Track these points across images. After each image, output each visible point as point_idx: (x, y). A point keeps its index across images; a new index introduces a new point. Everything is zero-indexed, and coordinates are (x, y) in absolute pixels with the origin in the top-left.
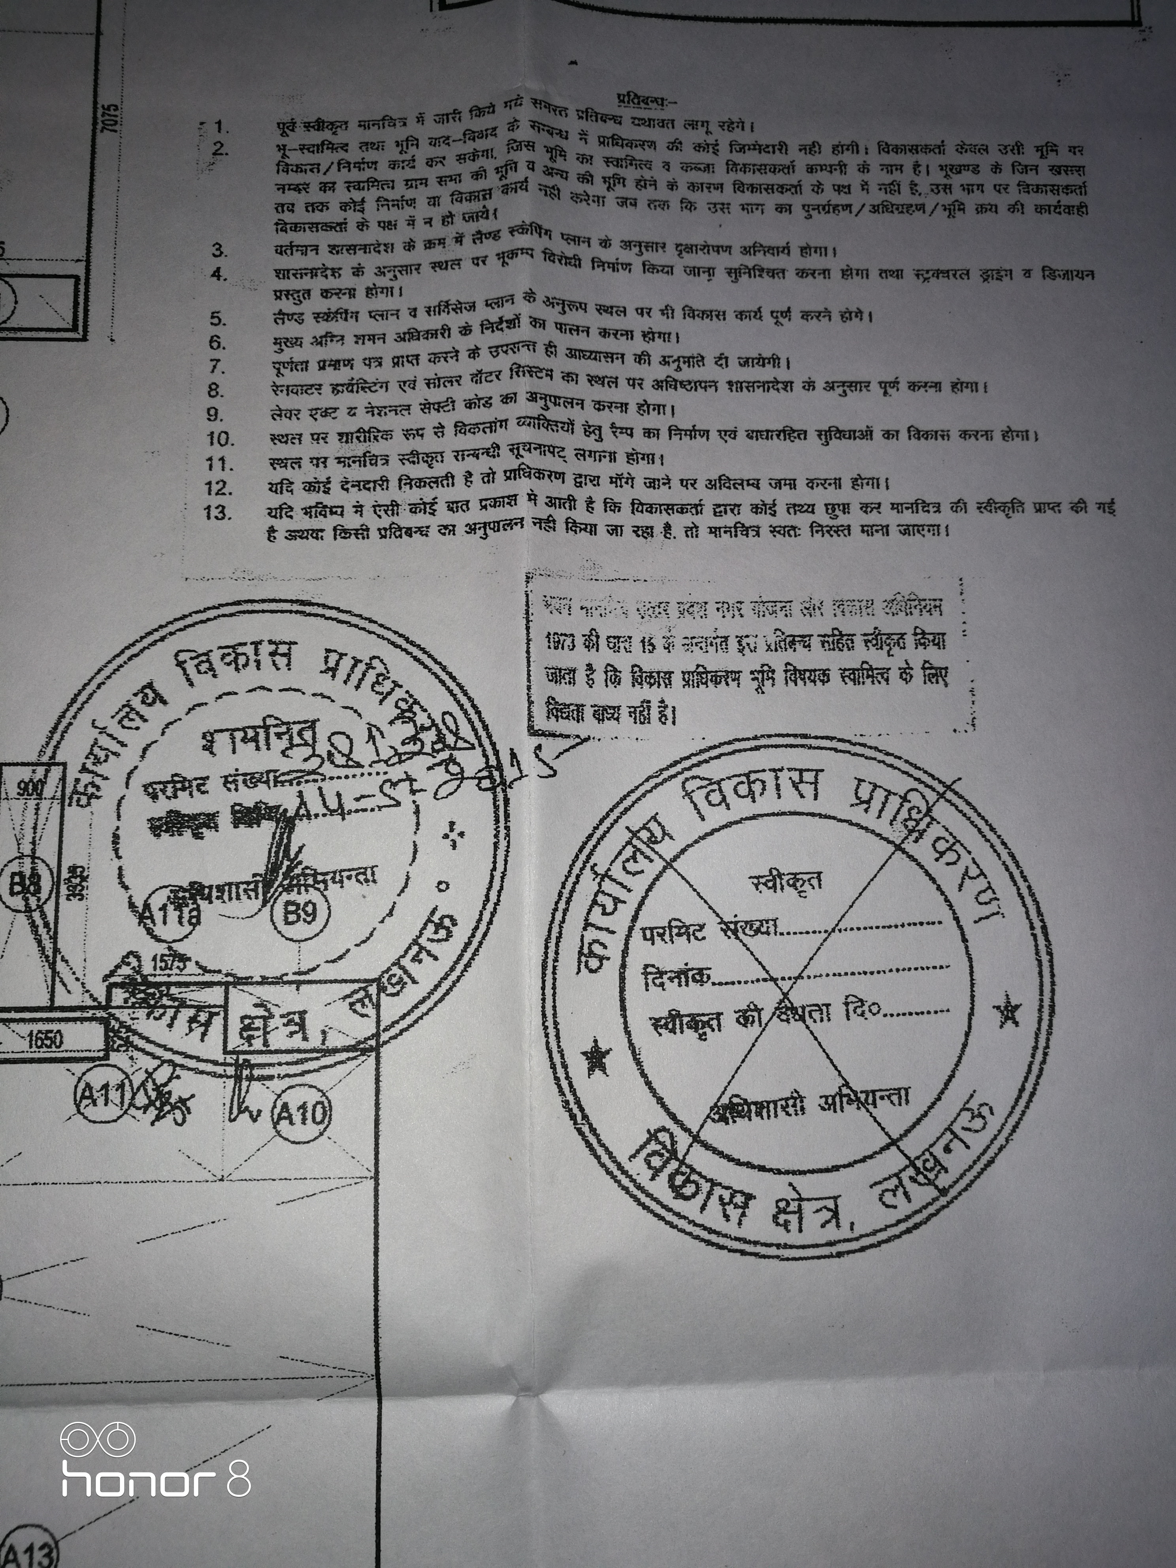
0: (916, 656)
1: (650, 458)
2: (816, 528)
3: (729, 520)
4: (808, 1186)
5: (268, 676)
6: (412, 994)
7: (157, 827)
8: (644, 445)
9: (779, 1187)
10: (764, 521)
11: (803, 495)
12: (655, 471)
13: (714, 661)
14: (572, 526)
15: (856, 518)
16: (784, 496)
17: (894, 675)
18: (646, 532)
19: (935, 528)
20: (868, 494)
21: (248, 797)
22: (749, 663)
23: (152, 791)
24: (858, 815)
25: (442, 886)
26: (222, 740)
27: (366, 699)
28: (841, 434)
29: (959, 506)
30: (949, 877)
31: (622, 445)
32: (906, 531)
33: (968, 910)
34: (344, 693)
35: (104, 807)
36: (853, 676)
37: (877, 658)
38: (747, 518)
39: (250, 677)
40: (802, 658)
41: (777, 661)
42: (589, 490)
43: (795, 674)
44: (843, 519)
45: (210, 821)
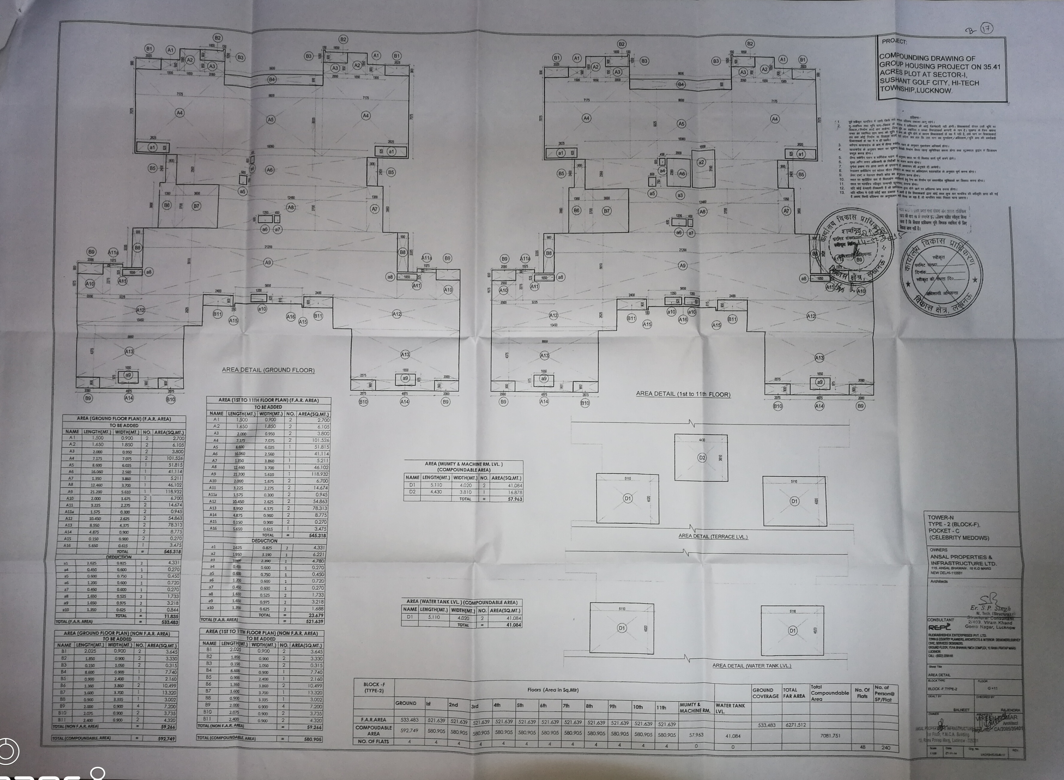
0: (961, 220)
1: (916, 184)
2: (944, 197)
3: (929, 196)
4: (942, 306)
5: (852, 220)
6: (878, 273)
7: (836, 245)
8: (915, 182)
9: (937, 306)
10: (935, 196)
11: (942, 191)
12: (917, 187)
13: (927, 220)
14: (903, 196)
15: (951, 196)
16: (939, 192)
17: (957, 223)
18: (915, 197)
19: (965, 198)
20: (953, 191)
21: (850, 241)
22: (933, 220)
23: (834, 239)
24: (951, 246)
25: (882, 256)
26: (845, 231)
27: (868, 225)
28: (949, 180)
29: (969, 194)
30: (966, 257)
31: (911, 182)
32: (960, 198)
33: (969, 263)
34: (865, 224)
35: (827, 241)
36: (950, 223)
37: (955, 220)
38: (932, 195)
39: (849, 221)
40: (942, 220)
41: (938, 220)
42: (906, 190)
43: (941, 223)
44: (949, 196)
45: (844, 244)
